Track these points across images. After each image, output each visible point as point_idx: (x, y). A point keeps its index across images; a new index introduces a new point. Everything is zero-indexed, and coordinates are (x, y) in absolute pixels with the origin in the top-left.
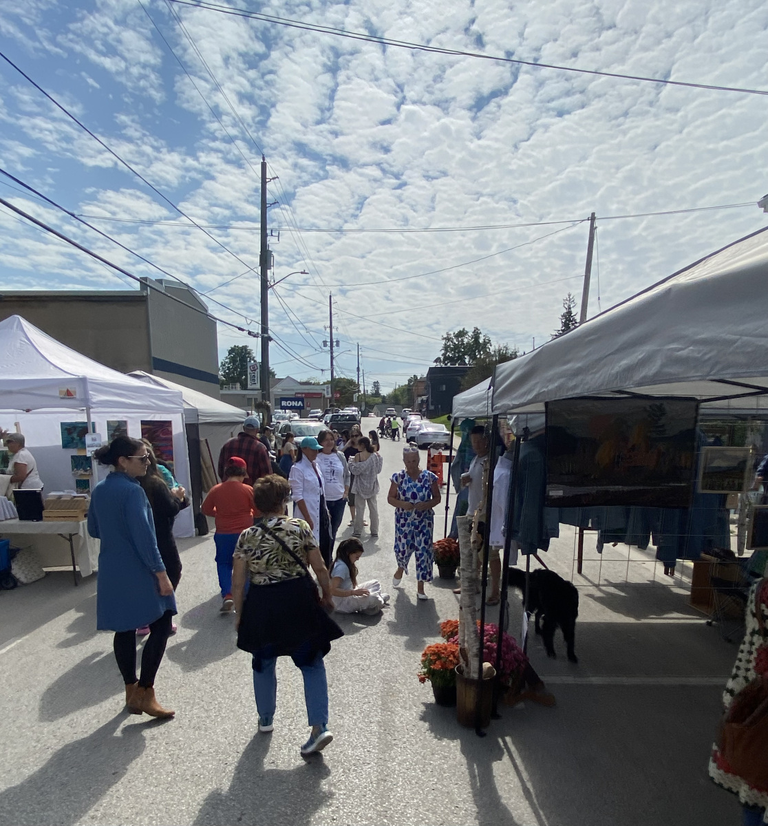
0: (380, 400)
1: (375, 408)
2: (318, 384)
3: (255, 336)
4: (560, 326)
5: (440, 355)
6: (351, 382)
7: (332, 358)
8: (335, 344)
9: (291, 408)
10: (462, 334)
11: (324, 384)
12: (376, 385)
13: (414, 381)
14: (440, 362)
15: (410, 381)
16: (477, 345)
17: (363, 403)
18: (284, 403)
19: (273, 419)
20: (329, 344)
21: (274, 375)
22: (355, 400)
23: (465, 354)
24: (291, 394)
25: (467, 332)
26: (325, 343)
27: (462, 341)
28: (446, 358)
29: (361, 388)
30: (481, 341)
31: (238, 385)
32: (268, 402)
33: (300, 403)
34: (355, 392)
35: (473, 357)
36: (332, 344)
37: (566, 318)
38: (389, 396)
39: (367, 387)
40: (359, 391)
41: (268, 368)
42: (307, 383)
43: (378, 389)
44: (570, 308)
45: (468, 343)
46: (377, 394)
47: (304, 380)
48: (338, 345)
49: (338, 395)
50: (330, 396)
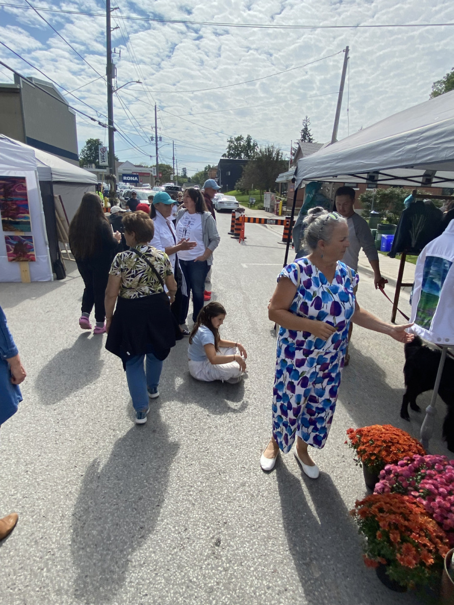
0: (186, 180)
1: (184, 185)
2: (147, 167)
3: (104, 126)
4: (300, 137)
5: (226, 152)
6: (169, 167)
7: (157, 149)
8: (158, 139)
9: (130, 182)
10: (239, 139)
11: (151, 167)
12: (184, 170)
13: (209, 168)
14: (226, 157)
15: (206, 168)
16: (249, 146)
17: (177, 182)
18: (125, 178)
19: (118, 188)
20: (154, 139)
21: (117, 160)
22: (172, 179)
23: (242, 152)
24: (130, 172)
25: (243, 138)
26: (152, 138)
27: (240, 143)
28: (230, 154)
29: (176, 171)
30: (252, 144)
31: (94, 165)
32: (114, 175)
33: (136, 178)
34: (171, 174)
35: (247, 155)
36: (157, 139)
37: (304, 132)
38: (192, 178)
39: (178, 172)
40: (174, 173)
41: (114, 155)
42: (140, 166)
43: (185, 173)
44: (306, 126)
45: (243, 145)
46: (185, 176)
47: (138, 164)
48: (161, 140)
49: (161, 175)
50: (156, 175)
